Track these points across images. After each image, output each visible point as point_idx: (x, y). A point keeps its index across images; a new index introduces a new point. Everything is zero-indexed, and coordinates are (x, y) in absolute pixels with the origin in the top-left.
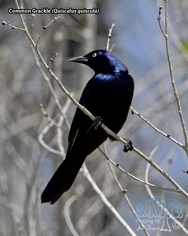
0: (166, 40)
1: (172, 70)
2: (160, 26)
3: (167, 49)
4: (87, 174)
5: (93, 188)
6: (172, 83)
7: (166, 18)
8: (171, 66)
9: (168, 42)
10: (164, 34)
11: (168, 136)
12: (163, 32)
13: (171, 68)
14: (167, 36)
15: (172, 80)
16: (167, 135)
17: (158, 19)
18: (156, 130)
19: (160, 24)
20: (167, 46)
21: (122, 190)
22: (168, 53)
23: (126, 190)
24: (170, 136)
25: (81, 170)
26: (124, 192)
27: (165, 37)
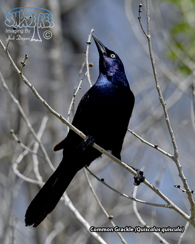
0: (149, 41)
1: (156, 74)
2: (141, 26)
3: (150, 51)
4: (68, 203)
5: (77, 216)
6: (157, 88)
7: (148, 17)
8: (155, 69)
9: (151, 43)
10: (145, 34)
11: (156, 147)
12: (144, 33)
13: (156, 72)
14: (149, 36)
15: (157, 85)
16: (154, 146)
17: (138, 18)
18: (142, 141)
19: (140, 24)
20: (149, 47)
21: (108, 216)
22: (151, 56)
23: (112, 216)
24: (157, 146)
25: (62, 198)
26: (110, 218)
27: (148, 37)
